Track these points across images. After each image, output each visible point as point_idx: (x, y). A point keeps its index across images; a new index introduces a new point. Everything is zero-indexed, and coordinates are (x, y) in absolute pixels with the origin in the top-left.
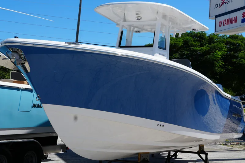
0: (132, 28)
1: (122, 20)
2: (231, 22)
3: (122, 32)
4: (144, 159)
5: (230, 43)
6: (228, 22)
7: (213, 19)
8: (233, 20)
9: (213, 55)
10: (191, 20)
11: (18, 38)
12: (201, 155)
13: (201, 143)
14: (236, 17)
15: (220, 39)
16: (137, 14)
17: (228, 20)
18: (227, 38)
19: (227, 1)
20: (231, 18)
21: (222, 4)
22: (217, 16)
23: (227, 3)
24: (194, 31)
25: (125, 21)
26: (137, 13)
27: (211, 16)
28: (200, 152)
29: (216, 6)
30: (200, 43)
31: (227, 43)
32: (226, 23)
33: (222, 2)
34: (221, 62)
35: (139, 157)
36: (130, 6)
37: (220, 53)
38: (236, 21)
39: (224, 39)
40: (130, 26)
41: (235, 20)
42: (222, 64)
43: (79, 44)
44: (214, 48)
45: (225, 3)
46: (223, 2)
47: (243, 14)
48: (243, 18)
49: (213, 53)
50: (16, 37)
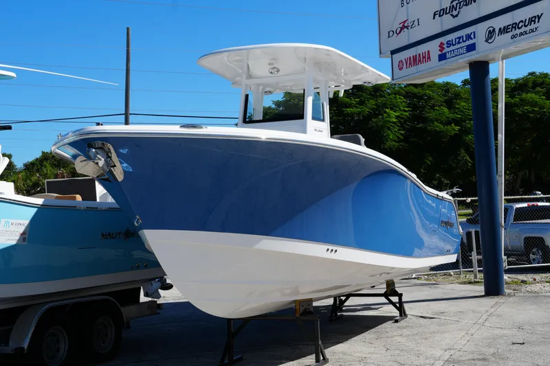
0: (261, 88)
1: (244, 76)
2: (420, 61)
3: (247, 96)
4: (305, 309)
5: (412, 94)
6: (415, 61)
7: (387, 57)
8: (423, 57)
9: (382, 118)
10: (362, 66)
11: (102, 125)
12: (391, 298)
13: (388, 277)
14: (428, 51)
15: (394, 88)
16: (270, 64)
17: (415, 58)
18: (405, 87)
19: (410, 25)
20: (419, 54)
21: (402, 29)
22: (393, 52)
23: (409, 28)
24: (366, 85)
25: (250, 76)
26: (272, 61)
27: (382, 52)
28: (388, 293)
29: (391, 33)
30: (358, 100)
31: (408, 95)
32: (410, 64)
33: (401, 26)
34: (399, 130)
35: (298, 307)
36: (258, 51)
37: (393, 114)
38: (429, 58)
39: (401, 88)
40: (259, 85)
41: (427, 57)
42: (401, 134)
43: (202, 128)
44: (385, 106)
45: (407, 27)
46: (403, 25)
47: (440, 46)
48: (440, 53)
49: (382, 115)
50: (98, 124)
